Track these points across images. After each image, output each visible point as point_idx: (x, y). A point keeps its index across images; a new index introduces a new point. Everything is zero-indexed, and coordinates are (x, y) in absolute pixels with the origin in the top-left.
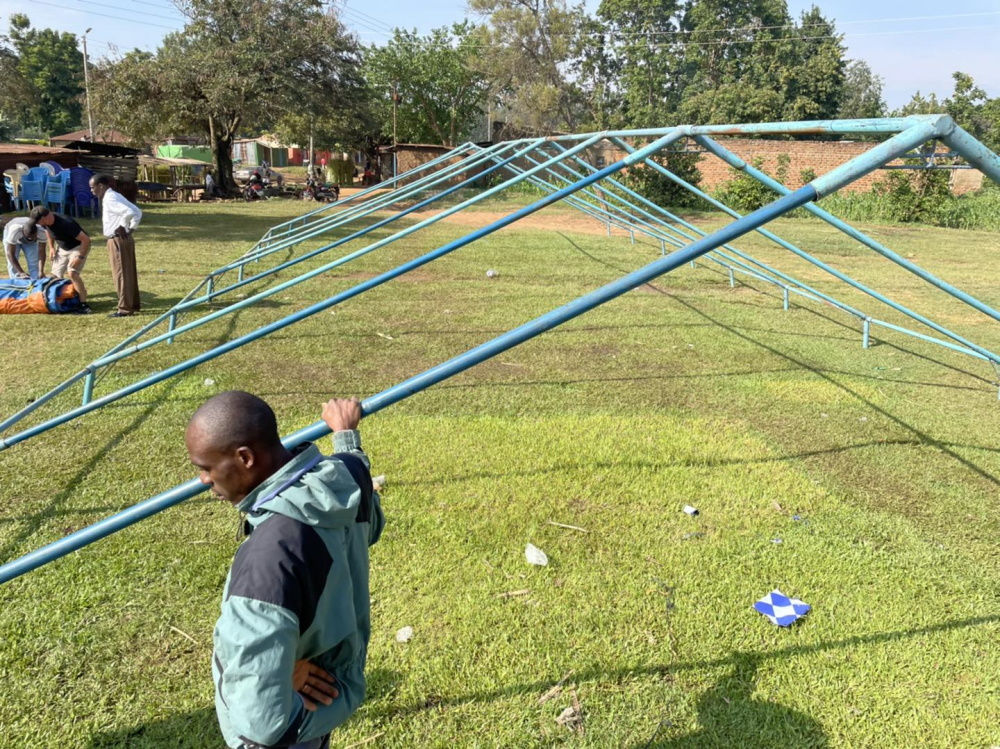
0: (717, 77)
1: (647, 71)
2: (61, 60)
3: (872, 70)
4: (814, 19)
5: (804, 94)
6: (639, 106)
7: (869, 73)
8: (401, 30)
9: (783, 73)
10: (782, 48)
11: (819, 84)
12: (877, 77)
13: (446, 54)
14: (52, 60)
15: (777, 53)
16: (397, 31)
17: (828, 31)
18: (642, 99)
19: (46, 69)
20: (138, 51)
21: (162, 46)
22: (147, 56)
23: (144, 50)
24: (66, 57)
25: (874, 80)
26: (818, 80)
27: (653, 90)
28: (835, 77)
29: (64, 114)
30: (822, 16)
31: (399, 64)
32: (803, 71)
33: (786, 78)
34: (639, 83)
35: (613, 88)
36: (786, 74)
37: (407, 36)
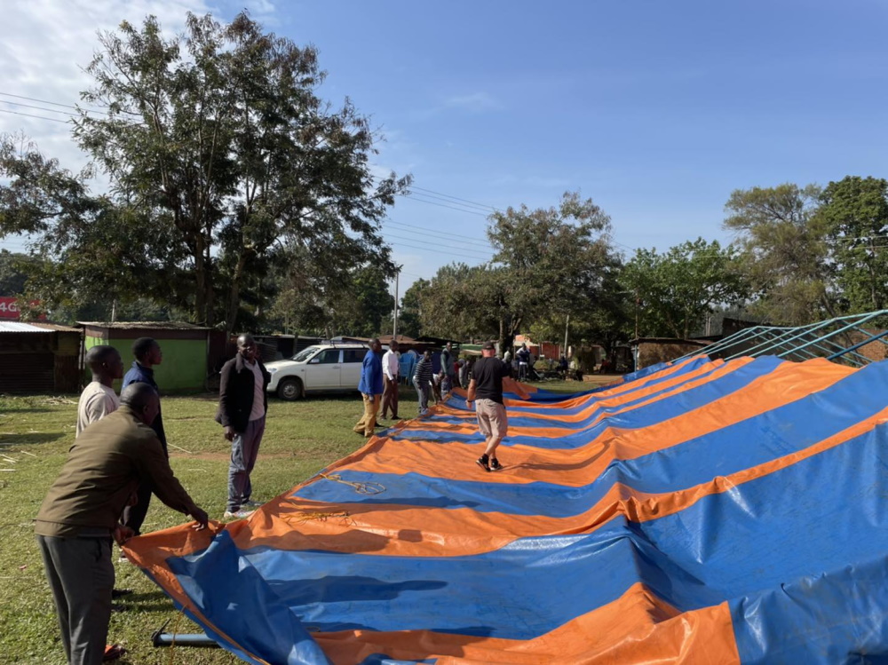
1: (869, 272)
2: (373, 288)
6: (862, 303)
8: (642, 249)
13: (685, 265)
14: (367, 288)
16: (639, 250)
18: (864, 297)
19: (363, 294)
20: (421, 280)
21: (436, 276)
22: (428, 283)
23: (425, 279)
24: (376, 286)
27: (876, 288)
29: (370, 325)
31: (642, 275)
34: (861, 283)
35: (829, 289)
37: (647, 254)
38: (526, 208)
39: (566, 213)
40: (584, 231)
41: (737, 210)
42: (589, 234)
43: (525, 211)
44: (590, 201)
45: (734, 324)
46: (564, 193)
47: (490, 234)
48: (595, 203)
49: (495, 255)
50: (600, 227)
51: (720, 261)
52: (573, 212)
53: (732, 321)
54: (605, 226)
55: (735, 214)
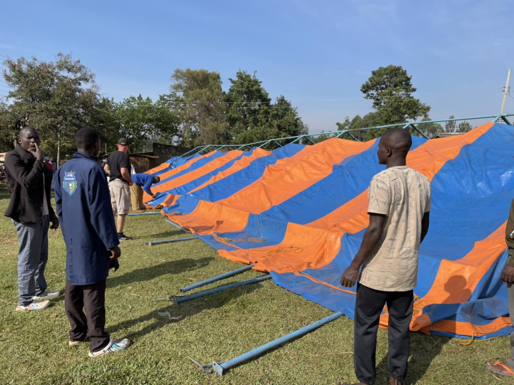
0: (246, 124)
3: (303, 122)
4: (282, 101)
5: (284, 131)
7: (302, 123)
9: (275, 123)
10: (273, 112)
11: (290, 127)
12: (305, 125)
15: (271, 115)
17: (289, 105)
25: (305, 126)
26: (289, 126)
28: (295, 124)
30: (285, 99)
32: (283, 122)
33: (276, 124)
36: (276, 123)
37: (109, 101)
38: (36, 60)
39: (60, 67)
40: (77, 81)
41: (177, 80)
42: (80, 84)
43: (36, 62)
44: (79, 62)
45: (159, 146)
46: (58, 53)
47: (6, 76)
48: (82, 63)
49: (10, 92)
50: (87, 80)
51: (150, 109)
52: (66, 67)
53: (158, 144)
54: (90, 80)
55: (177, 83)
